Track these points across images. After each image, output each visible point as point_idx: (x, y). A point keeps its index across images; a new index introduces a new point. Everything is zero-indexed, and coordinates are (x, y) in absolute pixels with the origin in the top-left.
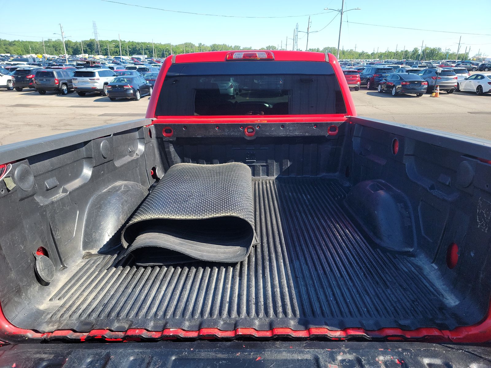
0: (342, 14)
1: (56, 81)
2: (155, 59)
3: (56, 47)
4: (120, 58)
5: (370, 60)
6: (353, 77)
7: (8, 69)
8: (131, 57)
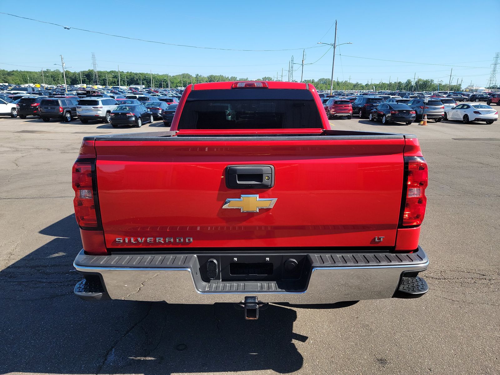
0: (334, 48)
1: (60, 109)
2: (153, 89)
3: (54, 77)
4: (119, 88)
5: (365, 91)
6: (345, 106)
7: (11, 98)
8: (128, 87)
